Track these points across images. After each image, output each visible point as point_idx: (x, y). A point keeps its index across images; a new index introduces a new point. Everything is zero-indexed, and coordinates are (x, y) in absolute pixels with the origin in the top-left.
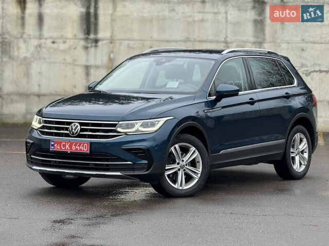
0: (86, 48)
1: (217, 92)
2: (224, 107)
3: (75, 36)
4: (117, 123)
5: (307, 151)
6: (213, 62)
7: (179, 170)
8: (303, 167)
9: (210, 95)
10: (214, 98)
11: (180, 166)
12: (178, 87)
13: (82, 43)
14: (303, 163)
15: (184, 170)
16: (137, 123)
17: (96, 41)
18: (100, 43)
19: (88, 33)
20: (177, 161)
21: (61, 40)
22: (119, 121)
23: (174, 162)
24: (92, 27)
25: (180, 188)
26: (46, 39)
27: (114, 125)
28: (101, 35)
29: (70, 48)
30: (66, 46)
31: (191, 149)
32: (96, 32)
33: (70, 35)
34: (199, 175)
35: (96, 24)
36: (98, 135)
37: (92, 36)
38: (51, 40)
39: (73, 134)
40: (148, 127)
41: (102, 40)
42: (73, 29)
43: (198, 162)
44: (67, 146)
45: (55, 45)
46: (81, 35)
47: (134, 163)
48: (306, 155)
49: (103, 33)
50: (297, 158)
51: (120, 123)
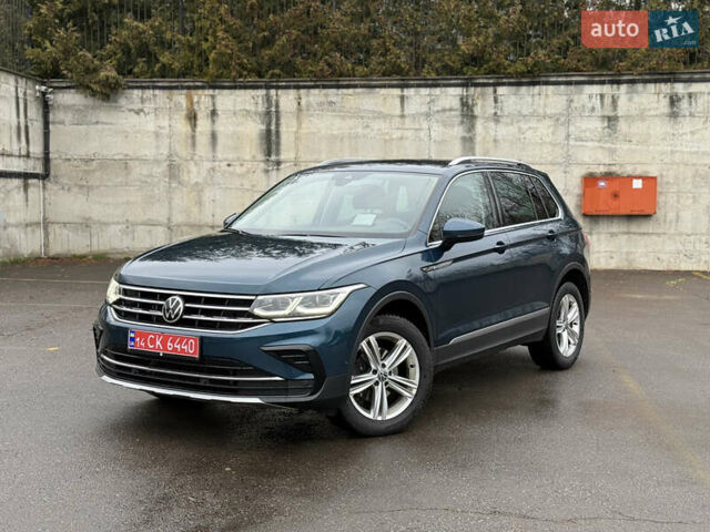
0: (267, 171)
1: (446, 233)
2: (456, 260)
3: (254, 157)
4: (253, 298)
5: (578, 322)
6: (435, 180)
7: (377, 383)
8: (573, 348)
9: (432, 239)
10: (438, 243)
11: (379, 377)
12: (373, 225)
13: (262, 165)
14: (572, 341)
15: (386, 384)
16: (293, 299)
17: (278, 163)
18: (282, 166)
19: (269, 154)
20: (373, 367)
21: (237, 163)
22: (257, 295)
23: (367, 369)
24: (274, 147)
25: (380, 418)
26: (221, 161)
27: (248, 303)
28: (282, 157)
29: (248, 172)
30: (244, 169)
31: (399, 343)
32: (278, 154)
33: (248, 157)
34: (414, 392)
35: (278, 144)
36: (216, 322)
37: (273, 158)
38: (226, 163)
39: (170, 318)
40: (317, 306)
41: (286, 162)
42: (252, 150)
43: (412, 366)
44: (158, 343)
45: (231, 169)
46: (261, 157)
47: (287, 380)
48: (576, 329)
49: (287, 153)
50: (565, 336)
51: (260, 298)
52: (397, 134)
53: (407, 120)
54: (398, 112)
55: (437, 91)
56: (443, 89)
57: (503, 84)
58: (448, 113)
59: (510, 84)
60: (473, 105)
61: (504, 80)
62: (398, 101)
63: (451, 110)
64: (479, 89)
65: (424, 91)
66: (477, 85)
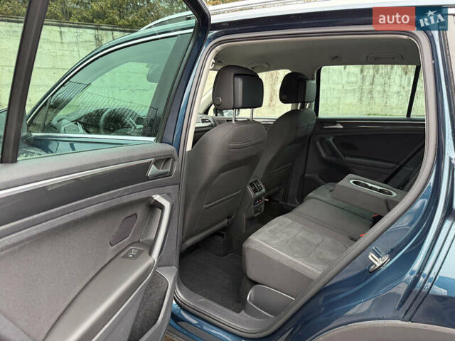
52: (60, 53)
53: (65, 45)
54: (59, 40)
55: (81, 30)
56: (84, 30)
57: (117, 30)
58: (88, 43)
59: (120, 31)
60: (102, 40)
61: (117, 28)
62: (58, 34)
63: (90, 41)
64: (104, 32)
65: (73, 30)
66: (102, 29)
